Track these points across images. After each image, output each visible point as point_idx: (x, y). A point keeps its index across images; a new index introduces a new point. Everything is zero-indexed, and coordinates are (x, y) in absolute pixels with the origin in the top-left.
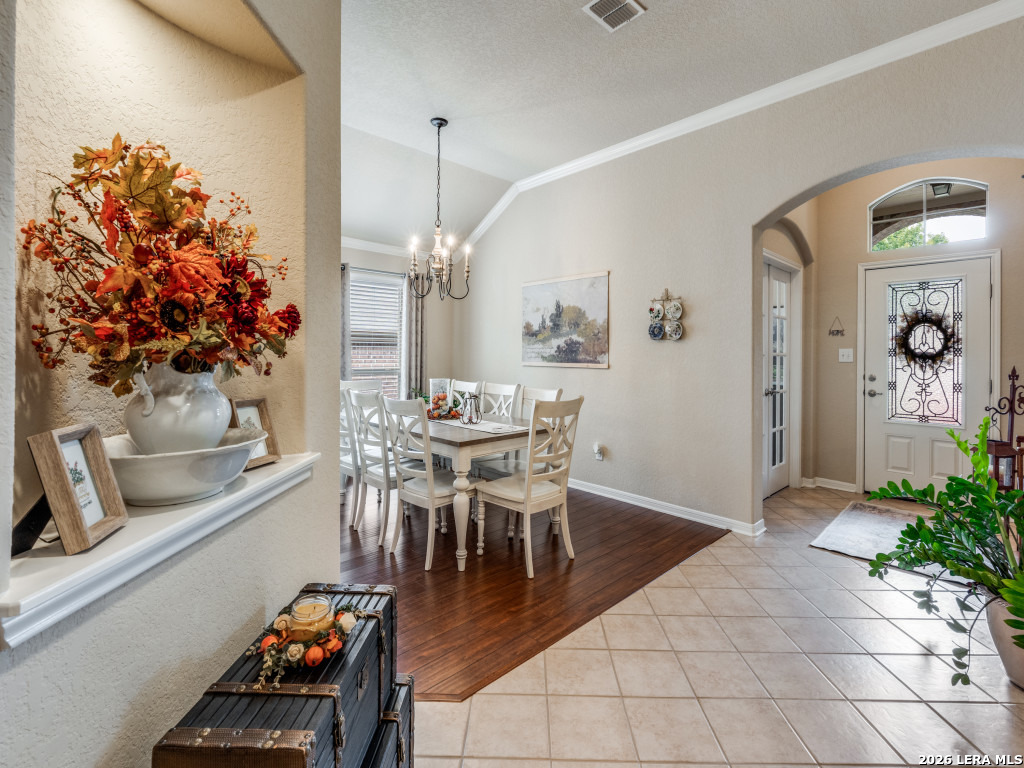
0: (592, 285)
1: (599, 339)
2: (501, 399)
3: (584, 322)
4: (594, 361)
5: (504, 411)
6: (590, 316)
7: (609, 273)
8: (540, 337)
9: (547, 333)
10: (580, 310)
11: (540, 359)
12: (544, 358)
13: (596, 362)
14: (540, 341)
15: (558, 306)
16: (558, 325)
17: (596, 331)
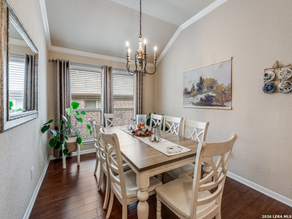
0: (221, 66)
1: (225, 94)
2: (173, 124)
3: (216, 85)
4: (222, 106)
5: (175, 130)
6: (220, 83)
7: (232, 58)
8: (192, 94)
9: (195, 92)
10: (213, 80)
11: (192, 105)
12: (194, 104)
13: (224, 106)
14: (191, 96)
15: (201, 79)
16: (201, 88)
17: (224, 90)
